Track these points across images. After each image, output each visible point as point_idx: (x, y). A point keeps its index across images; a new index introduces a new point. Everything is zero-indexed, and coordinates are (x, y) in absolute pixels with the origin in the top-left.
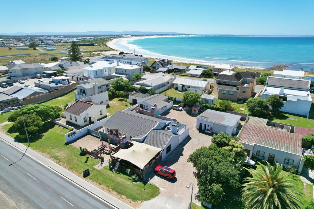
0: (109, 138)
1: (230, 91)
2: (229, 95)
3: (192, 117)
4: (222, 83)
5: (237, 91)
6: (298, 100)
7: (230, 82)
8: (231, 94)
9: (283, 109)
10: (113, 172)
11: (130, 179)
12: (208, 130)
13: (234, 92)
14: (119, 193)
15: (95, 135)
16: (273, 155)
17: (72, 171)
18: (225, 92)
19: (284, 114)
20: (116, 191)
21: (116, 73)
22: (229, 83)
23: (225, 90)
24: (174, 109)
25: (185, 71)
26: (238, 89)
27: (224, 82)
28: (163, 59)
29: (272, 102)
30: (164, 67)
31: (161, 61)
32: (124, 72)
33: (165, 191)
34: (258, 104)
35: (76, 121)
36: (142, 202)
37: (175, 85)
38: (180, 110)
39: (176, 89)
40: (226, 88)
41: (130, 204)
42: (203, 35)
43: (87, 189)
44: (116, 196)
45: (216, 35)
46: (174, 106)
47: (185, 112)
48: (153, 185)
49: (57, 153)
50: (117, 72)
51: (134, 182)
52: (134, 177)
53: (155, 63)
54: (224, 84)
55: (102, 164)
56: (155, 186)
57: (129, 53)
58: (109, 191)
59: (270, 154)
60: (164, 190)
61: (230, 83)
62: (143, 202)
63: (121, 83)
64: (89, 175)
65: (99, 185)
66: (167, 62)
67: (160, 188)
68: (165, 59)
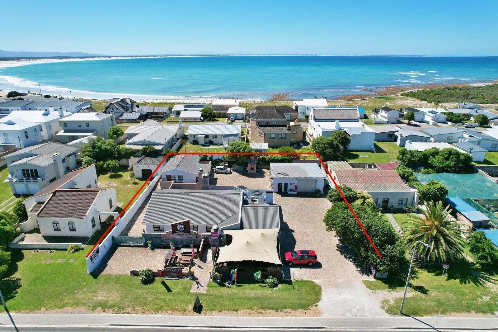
0: (169, 240)
1: (280, 133)
2: (280, 140)
3: (253, 179)
4: (264, 124)
5: (290, 132)
6: (361, 132)
7: (274, 121)
8: (281, 138)
9: (351, 146)
10: (228, 287)
11: (266, 286)
12: (291, 190)
13: (286, 134)
14: (276, 309)
15: (131, 244)
16: (387, 200)
17: (164, 313)
18: (273, 136)
19: (352, 152)
20: (270, 309)
21: (66, 131)
22: (274, 123)
23: (273, 133)
24: (218, 173)
25: (166, 116)
26: (289, 130)
27: (267, 123)
28: (122, 98)
29: (340, 139)
30: (128, 112)
31: (120, 101)
32: (84, 127)
33: (322, 281)
34: (328, 144)
35: (73, 230)
36: (316, 306)
37: (191, 136)
38: (229, 172)
39: (195, 142)
40: (273, 131)
41: (306, 315)
42: (135, 57)
43: (226, 326)
44: (277, 315)
45: (156, 56)
46: (218, 169)
47: (238, 174)
48: (301, 281)
49: (95, 298)
50: (66, 128)
51: (273, 287)
52: (271, 281)
53: (111, 107)
54: (267, 125)
55: (198, 283)
56: (306, 281)
57: (27, 93)
58: (261, 313)
59: (383, 199)
60: (320, 280)
61: (276, 123)
62: (318, 305)
63: (103, 147)
64: (202, 307)
65: (235, 312)
66: (130, 103)
67: (314, 281)
68: (125, 99)
